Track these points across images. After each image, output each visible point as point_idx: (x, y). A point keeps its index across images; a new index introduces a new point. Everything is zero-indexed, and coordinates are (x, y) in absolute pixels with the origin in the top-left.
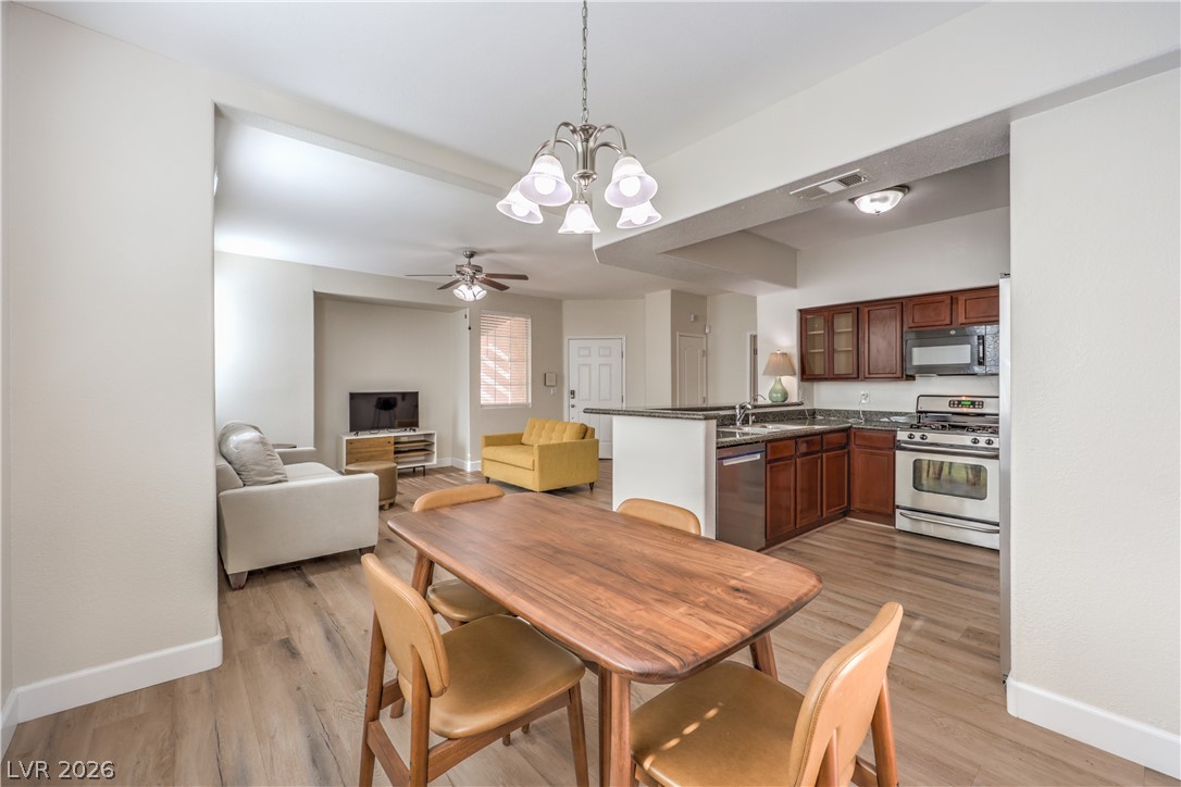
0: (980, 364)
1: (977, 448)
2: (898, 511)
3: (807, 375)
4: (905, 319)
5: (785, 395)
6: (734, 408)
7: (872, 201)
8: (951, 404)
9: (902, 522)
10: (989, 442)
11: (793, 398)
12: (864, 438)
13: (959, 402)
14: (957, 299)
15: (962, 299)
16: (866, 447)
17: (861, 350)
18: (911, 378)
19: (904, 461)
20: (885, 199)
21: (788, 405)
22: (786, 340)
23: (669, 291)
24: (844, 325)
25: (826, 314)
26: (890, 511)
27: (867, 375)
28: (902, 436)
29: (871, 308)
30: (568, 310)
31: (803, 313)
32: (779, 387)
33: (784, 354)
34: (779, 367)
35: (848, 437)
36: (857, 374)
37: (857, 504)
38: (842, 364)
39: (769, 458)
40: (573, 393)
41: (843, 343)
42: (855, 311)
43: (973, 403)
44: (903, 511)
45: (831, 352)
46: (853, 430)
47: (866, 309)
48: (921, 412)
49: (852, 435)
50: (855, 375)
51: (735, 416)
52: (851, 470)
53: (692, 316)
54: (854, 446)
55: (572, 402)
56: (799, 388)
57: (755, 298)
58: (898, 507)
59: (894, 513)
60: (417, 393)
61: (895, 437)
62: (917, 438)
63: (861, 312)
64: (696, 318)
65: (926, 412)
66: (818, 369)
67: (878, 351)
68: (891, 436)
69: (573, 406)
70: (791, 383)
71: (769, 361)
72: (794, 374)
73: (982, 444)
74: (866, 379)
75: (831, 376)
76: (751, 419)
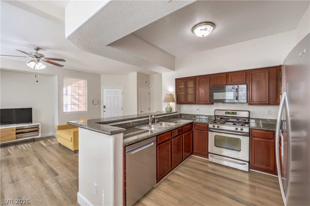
0: (237, 99)
1: (237, 132)
2: (209, 154)
3: (179, 102)
4: (211, 83)
5: (171, 109)
6: (148, 117)
7: (201, 30)
8: (226, 113)
9: (210, 159)
10: (242, 130)
11: (174, 110)
12: (197, 126)
13: (228, 113)
14: (228, 75)
15: (230, 75)
16: (198, 130)
17: (196, 93)
18: (212, 104)
19: (211, 136)
20: (206, 29)
21: (172, 113)
22: (171, 89)
23: (136, 72)
24: (191, 85)
25: (184, 80)
26: (206, 154)
27: (198, 103)
28: (211, 126)
29: (199, 78)
30: (103, 78)
31: (177, 80)
32: (169, 106)
33: (171, 95)
34: (169, 99)
35: (192, 126)
36: (195, 102)
37: (195, 151)
38: (190, 98)
39: (158, 143)
40: (104, 107)
41: (191, 91)
42: (194, 79)
43: (233, 113)
44: (211, 155)
45: (186, 94)
46: (194, 123)
47: (198, 79)
48: (216, 116)
49: (193, 125)
50: (194, 103)
51: (148, 120)
52: (193, 138)
53: (145, 81)
54: (194, 129)
55: (104, 110)
56: (176, 107)
57: (161, 74)
58: (209, 153)
59: (208, 155)
60: (32, 108)
61: (208, 126)
62: (216, 127)
63: (197, 80)
64: (146, 82)
65: (217, 116)
66: (182, 100)
67: (202, 94)
68: (207, 126)
69: (105, 111)
70: (173, 105)
71: (165, 97)
72: (174, 102)
73: (239, 130)
74: (198, 104)
75: (186, 103)
76: (156, 120)
